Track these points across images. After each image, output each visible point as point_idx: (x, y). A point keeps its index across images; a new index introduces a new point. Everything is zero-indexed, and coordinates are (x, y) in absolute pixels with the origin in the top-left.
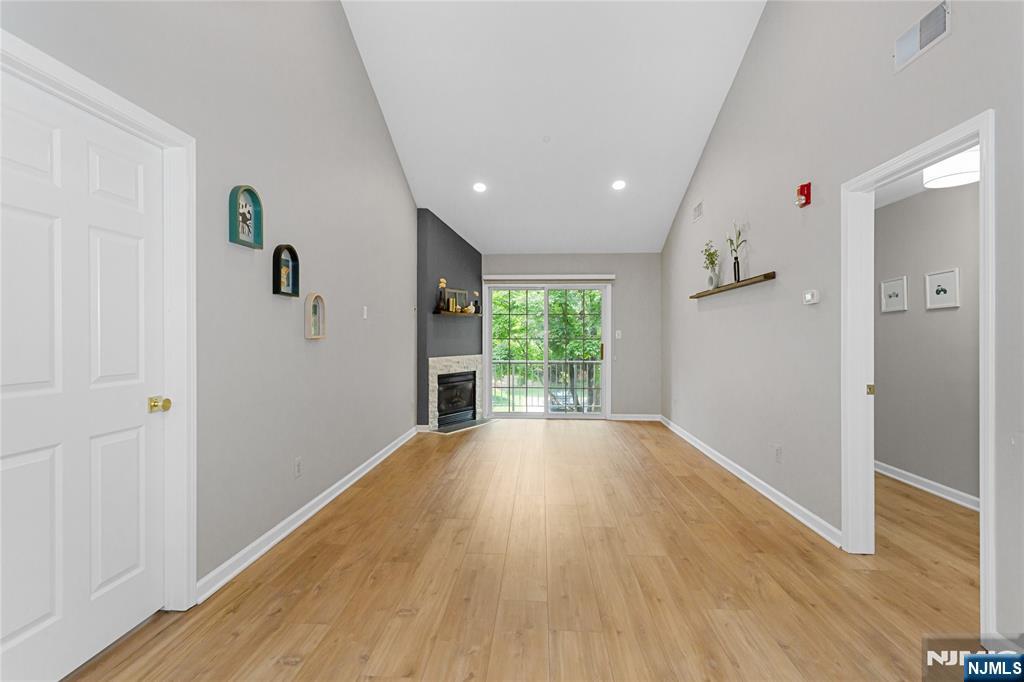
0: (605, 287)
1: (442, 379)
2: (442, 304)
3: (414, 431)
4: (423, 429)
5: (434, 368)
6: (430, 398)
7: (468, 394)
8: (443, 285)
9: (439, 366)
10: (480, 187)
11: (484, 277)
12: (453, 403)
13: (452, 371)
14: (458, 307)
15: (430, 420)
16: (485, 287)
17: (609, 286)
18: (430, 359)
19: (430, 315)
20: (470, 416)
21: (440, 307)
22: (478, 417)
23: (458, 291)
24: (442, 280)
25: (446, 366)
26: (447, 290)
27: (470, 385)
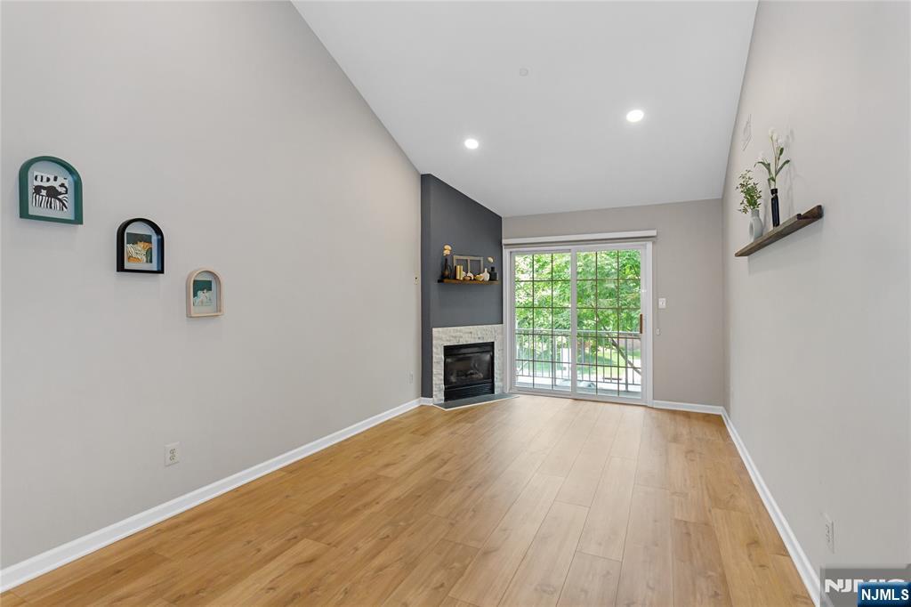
0: (645, 246)
1: (449, 351)
2: (447, 273)
3: (413, 404)
4: (428, 402)
5: (441, 339)
6: (434, 370)
7: (485, 367)
8: (447, 252)
9: (444, 336)
10: (472, 144)
11: (504, 241)
12: (467, 376)
13: (463, 342)
14: (470, 274)
15: (434, 393)
16: (506, 252)
17: (649, 245)
18: (434, 329)
19: (434, 285)
20: (486, 390)
21: (445, 275)
22: (497, 391)
23: (469, 258)
24: (446, 247)
25: (455, 337)
26: (455, 257)
27: (487, 357)
